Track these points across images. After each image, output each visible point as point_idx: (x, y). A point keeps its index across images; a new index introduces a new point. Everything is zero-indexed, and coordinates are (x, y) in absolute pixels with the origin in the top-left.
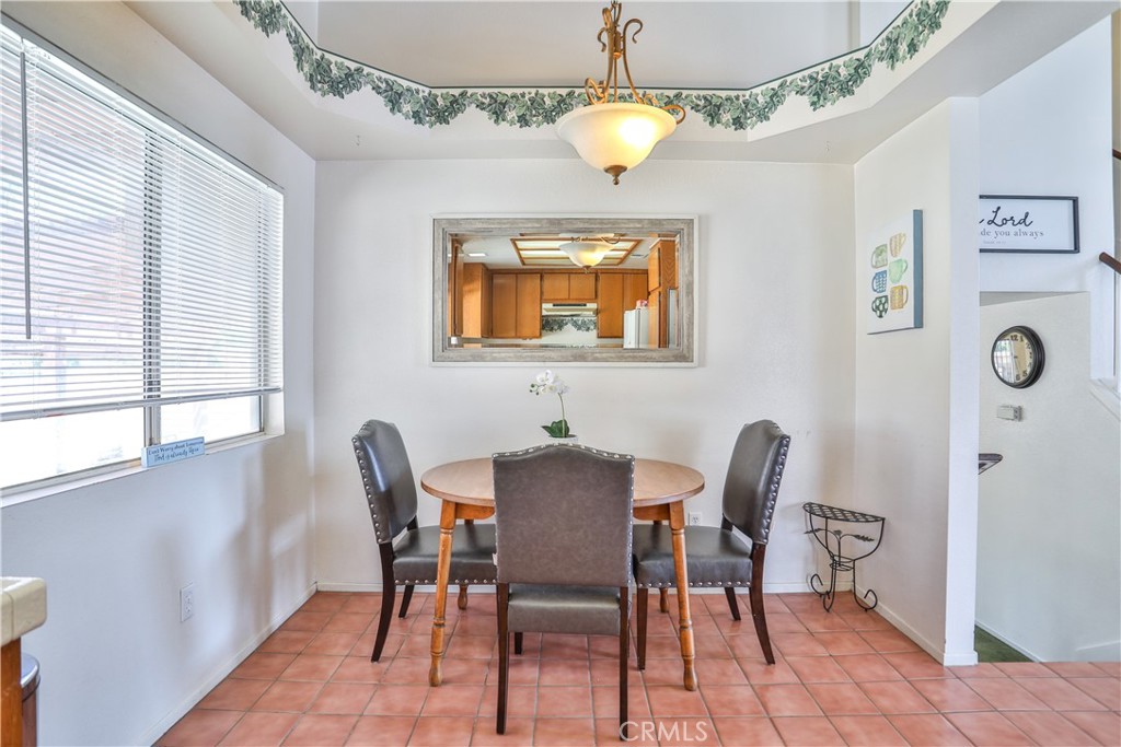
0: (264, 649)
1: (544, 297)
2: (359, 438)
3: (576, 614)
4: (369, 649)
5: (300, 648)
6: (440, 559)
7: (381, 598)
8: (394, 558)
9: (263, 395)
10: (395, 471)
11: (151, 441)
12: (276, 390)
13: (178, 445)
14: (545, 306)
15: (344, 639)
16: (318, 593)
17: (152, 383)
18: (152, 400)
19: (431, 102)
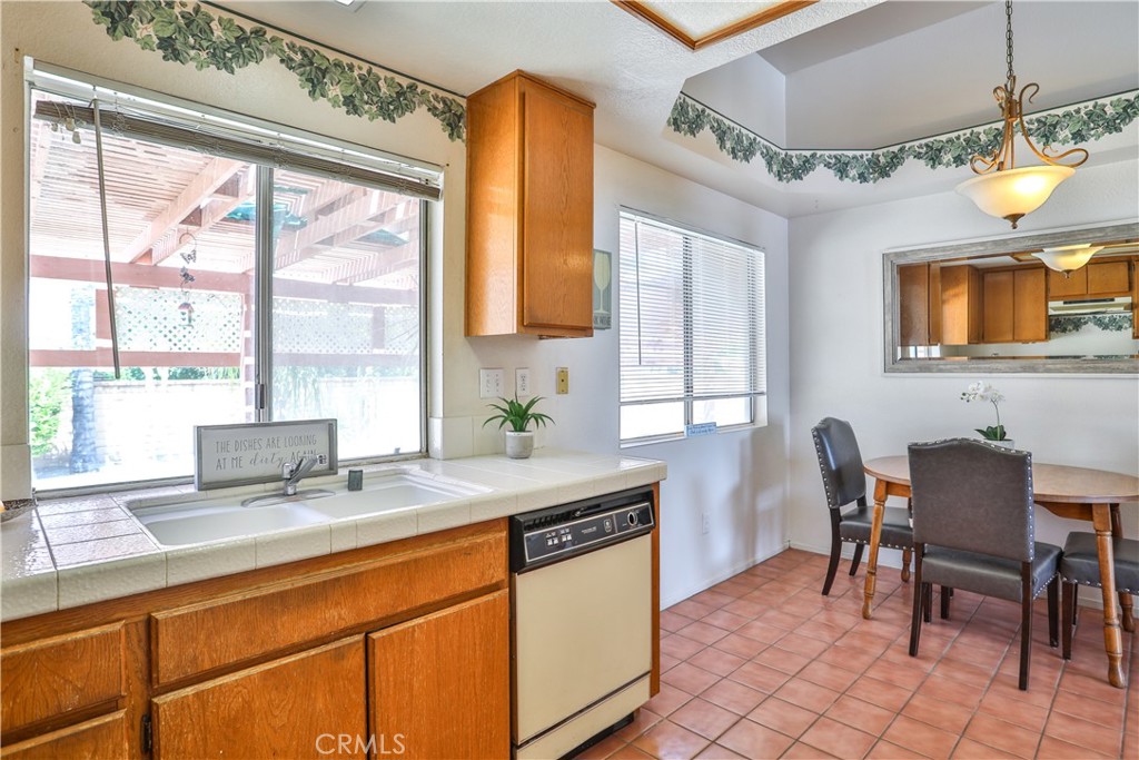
0: (751, 571)
1: (1050, 295)
2: (817, 429)
3: (981, 578)
4: (821, 588)
5: (773, 576)
6: (873, 526)
7: (829, 560)
8: (841, 520)
9: (753, 396)
10: (846, 457)
11: (688, 421)
12: (762, 393)
13: (702, 426)
14: (1052, 304)
15: (805, 579)
16: (790, 549)
17: (689, 388)
18: (689, 398)
19: (874, 162)
